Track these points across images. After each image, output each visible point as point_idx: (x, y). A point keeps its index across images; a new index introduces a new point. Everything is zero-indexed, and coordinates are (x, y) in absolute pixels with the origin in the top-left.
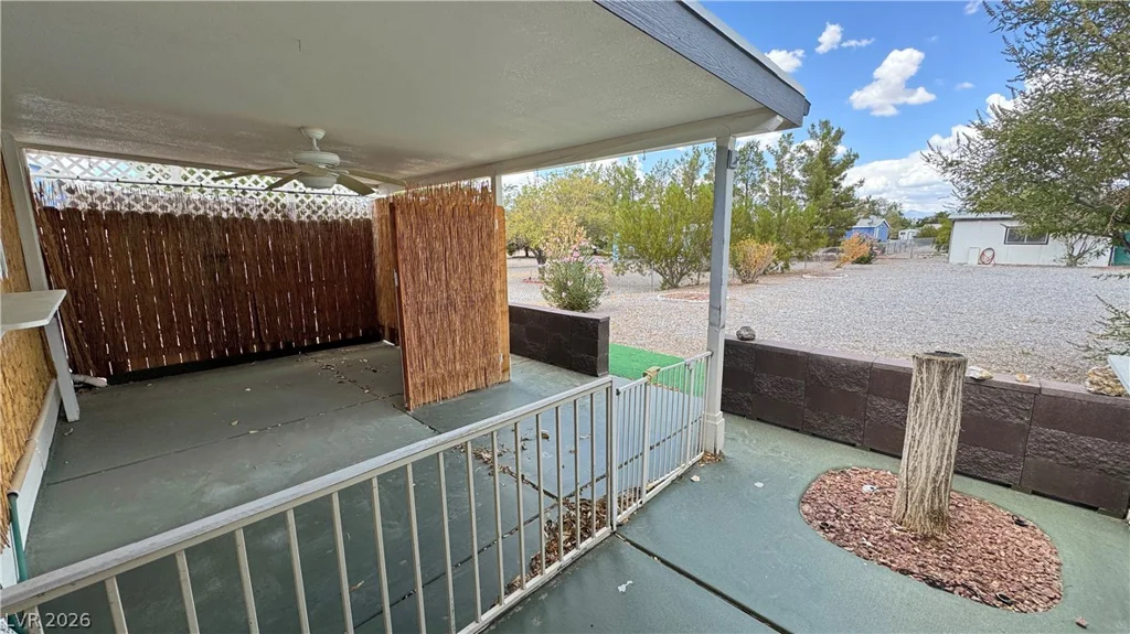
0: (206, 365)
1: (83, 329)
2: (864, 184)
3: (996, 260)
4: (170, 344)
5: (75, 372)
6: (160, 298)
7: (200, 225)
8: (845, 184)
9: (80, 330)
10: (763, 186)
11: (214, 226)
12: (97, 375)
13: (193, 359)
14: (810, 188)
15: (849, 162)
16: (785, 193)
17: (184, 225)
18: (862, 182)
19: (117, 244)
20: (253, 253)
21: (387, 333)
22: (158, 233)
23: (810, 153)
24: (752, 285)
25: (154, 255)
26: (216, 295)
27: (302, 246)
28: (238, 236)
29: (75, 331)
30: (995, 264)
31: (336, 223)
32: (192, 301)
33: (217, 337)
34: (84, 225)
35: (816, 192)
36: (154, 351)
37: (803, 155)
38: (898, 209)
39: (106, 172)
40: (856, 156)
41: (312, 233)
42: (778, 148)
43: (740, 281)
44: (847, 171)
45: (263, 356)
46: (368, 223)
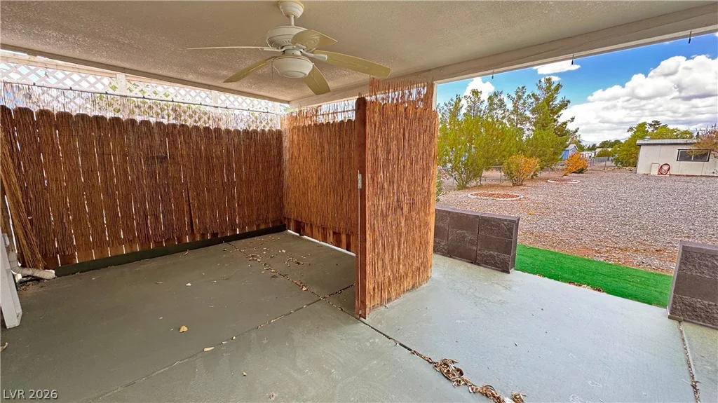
0: (146, 255)
1: (32, 224)
2: (575, 120)
3: (671, 172)
4: (114, 236)
5: (24, 266)
6: (106, 194)
7: (144, 129)
8: (561, 120)
9: (29, 226)
10: (504, 121)
11: (156, 130)
12: (46, 268)
13: (134, 250)
14: (537, 122)
15: (564, 105)
16: (519, 126)
17: (130, 128)
18: (573, 119)
19: (67, 145)
20: (189, 155)
21: (292, 224)
22: (106, 136)
23: (537, 99)
24: (521, 187)
25: (102, 155)
26: (156, 192)
27: (228, 152)
28: (177, 140)
29: (24, 227)
30: (670, 175)
31: (255, 132)
32: (135, 198)
33: (156, 228)
34: (35, 124)
35: (542, 125)
36: (100, 244)
37: (532, 101)
38: (578, 139)
39: (61, 81)
40: (569, 101)
41: (236, 140)
42: (514, 96)
43: (511, 184)
44: (562, 111)
45: (194, 246)
46: (279, 133)
